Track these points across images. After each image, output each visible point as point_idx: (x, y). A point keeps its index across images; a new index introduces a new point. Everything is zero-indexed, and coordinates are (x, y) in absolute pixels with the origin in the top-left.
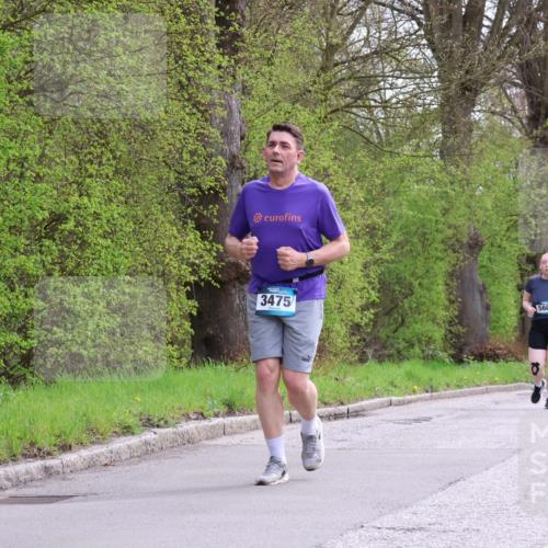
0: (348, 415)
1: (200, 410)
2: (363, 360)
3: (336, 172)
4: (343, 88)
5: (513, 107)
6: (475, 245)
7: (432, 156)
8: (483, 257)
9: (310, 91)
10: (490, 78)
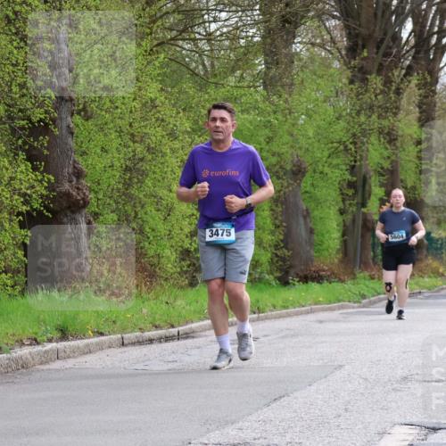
0: (179, 337)
1: (34, 336)
2: (193, 284)
3: (163, 104)
4: (171, 20)
5: (332, 38)
6: (298, 172)
7: (255, 87)
8: (306, 183)
10: (308, 11)
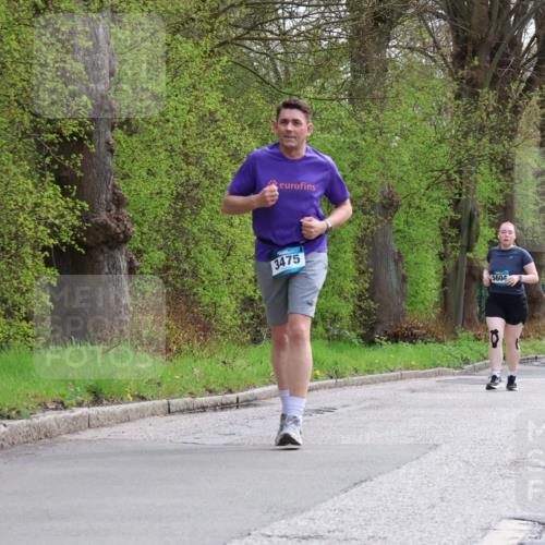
0: (238, 404)
1: (61, 398)
2: (256, 341)
3: (225, 117)
4: (237, 14)
5: (435, 42)
6: (390, 206)
7: (339, 100)
8: (399, 220)
9: (193, 19)
10: (407, 8)
